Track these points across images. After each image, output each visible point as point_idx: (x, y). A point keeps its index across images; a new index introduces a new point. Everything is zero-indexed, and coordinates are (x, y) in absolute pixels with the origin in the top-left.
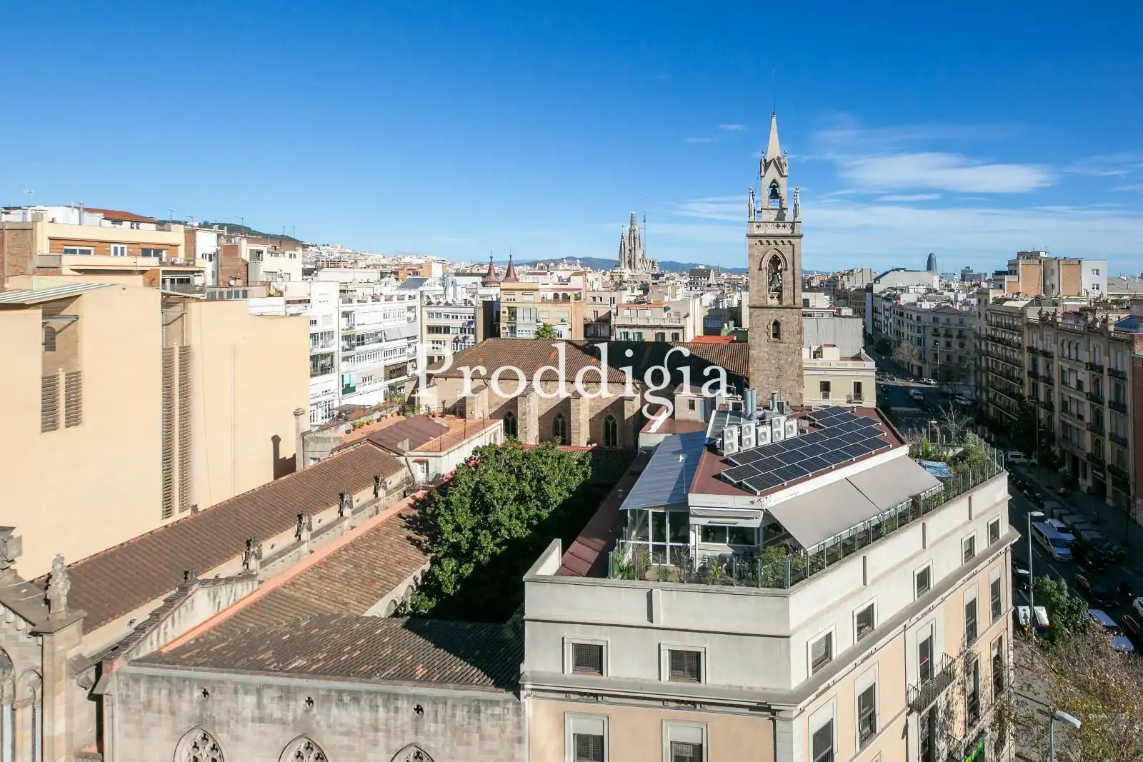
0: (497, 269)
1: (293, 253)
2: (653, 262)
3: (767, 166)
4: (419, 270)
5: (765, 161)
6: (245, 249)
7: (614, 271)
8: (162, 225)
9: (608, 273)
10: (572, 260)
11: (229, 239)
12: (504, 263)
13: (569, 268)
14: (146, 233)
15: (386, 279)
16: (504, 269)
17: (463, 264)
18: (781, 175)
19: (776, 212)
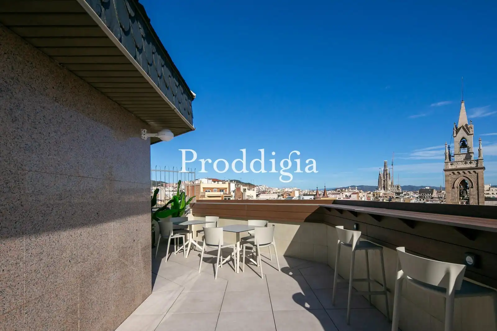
0: (320, 192)
1: (254, 189)
2: (398, 186)
3: (458, 130)
4: (291, 194)
5: (456, 128)
6: (242, 188)
7: (375, 192)
8: (224, 182)
9: (372, 192)
10: (353, 187)
11: (238, 185)
12: (322, 189)
13: (351, 191)
14: (220, 185)
15: (280, 197)
16: (322, 192)
17: (306, 191)
18: (468, 134)
19: (465, 156)
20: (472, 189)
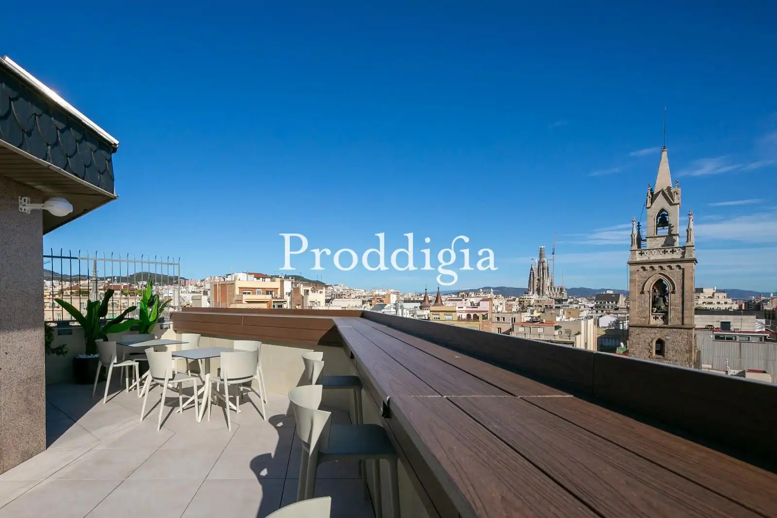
0: (430, 298)
1: (321, 290)
3: (654, 197)
4: (383, 299)
5: (652, 193)
6: (302, 289)
8: (272, 278)
9: (517, 298)
10: (486, 289)
11: (296, 284)
12: (434, 293)
14: (268, 284)
15: (365, 305)
16: (434, 297)
17: (408, 294)
18: (671, 204)
19: (663, 239)
20: (672, 295)
